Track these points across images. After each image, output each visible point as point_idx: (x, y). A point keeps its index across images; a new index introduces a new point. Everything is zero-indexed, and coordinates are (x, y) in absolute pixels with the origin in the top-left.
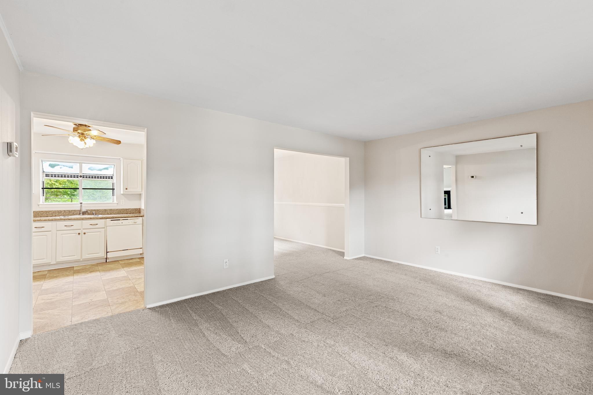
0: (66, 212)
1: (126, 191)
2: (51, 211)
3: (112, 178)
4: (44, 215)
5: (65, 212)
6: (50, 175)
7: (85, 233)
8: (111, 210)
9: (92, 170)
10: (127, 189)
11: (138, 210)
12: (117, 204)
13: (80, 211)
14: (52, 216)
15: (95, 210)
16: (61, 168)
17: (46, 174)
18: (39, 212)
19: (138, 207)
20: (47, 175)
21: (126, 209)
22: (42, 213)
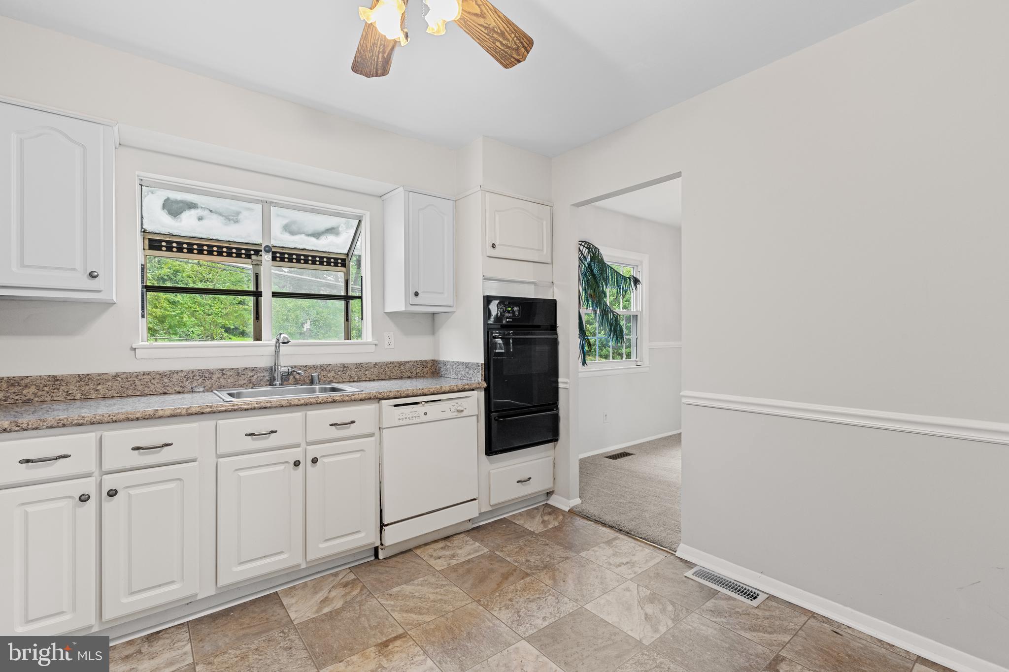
0: (228, 373)
1: (417, 300)
2: (177, 372)
3: (344, 265)
4: (152, 387)
5: (223, 374)
6: (164, 244)
7: (315, 461)
8: (359, 366)
9: (293, 233)
10: (417, 294)
11: (429, 365)
12: (376, 345)
13: (272, 370)
14: (181, 390)
15: (314, 367)
16: (200, 219)
17: (150, 240)
18: (137, 377)
19: (429, 357)
20: (154, 244)
21: (400, 364)
22: (147, 378)
